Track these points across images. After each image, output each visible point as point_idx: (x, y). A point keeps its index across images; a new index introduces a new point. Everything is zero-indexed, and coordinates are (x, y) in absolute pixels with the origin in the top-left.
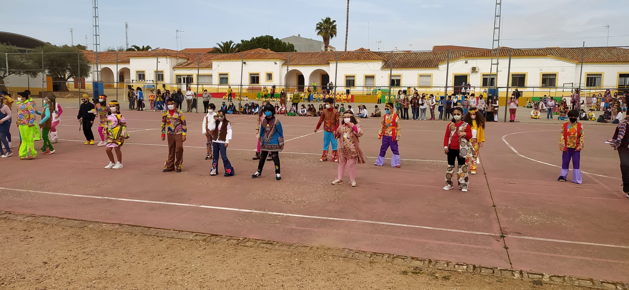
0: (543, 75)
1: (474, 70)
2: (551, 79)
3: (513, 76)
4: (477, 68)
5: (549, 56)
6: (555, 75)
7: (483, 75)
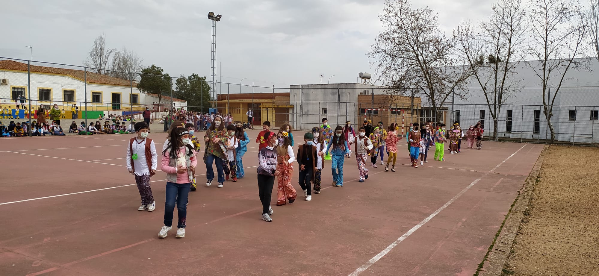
0: (65, 91)
1: (4, 82)
2: (70, 94)
3: (41, 91)
4: (7, 80)
5: (68, 76)
6: (73, 92)
7: (13, 88)
